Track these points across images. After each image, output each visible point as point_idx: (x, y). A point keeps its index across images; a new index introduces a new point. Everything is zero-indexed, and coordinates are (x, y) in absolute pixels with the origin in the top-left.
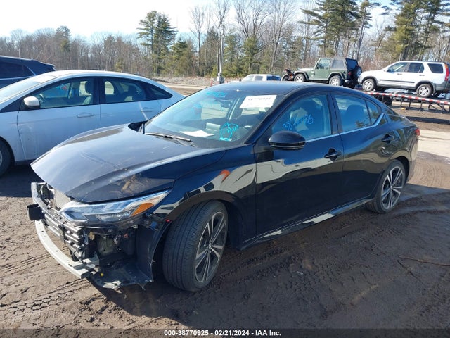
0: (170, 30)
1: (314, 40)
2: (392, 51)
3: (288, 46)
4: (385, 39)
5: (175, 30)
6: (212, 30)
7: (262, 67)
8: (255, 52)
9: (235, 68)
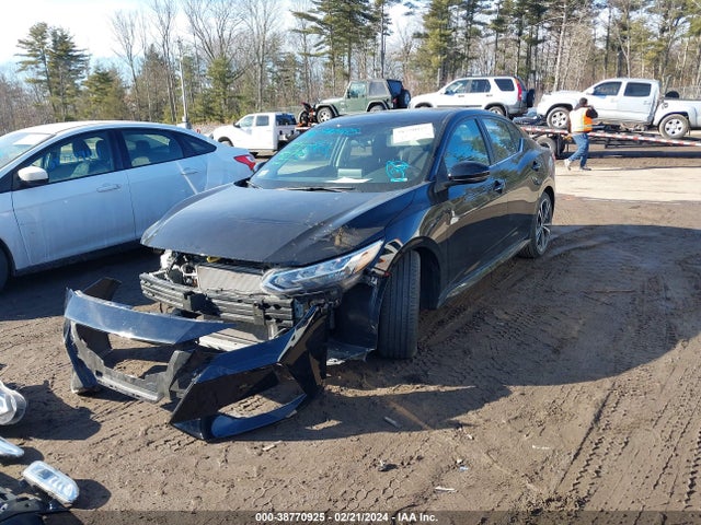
0: (77, 53)
1: (316, 56)
2: (425, 66)
3: (275, 69)
4: (413, 50)
5: (85, 53)
6: (152, 51)
7: (242, 104)
8: (228, 81)
9: (200, 108)
